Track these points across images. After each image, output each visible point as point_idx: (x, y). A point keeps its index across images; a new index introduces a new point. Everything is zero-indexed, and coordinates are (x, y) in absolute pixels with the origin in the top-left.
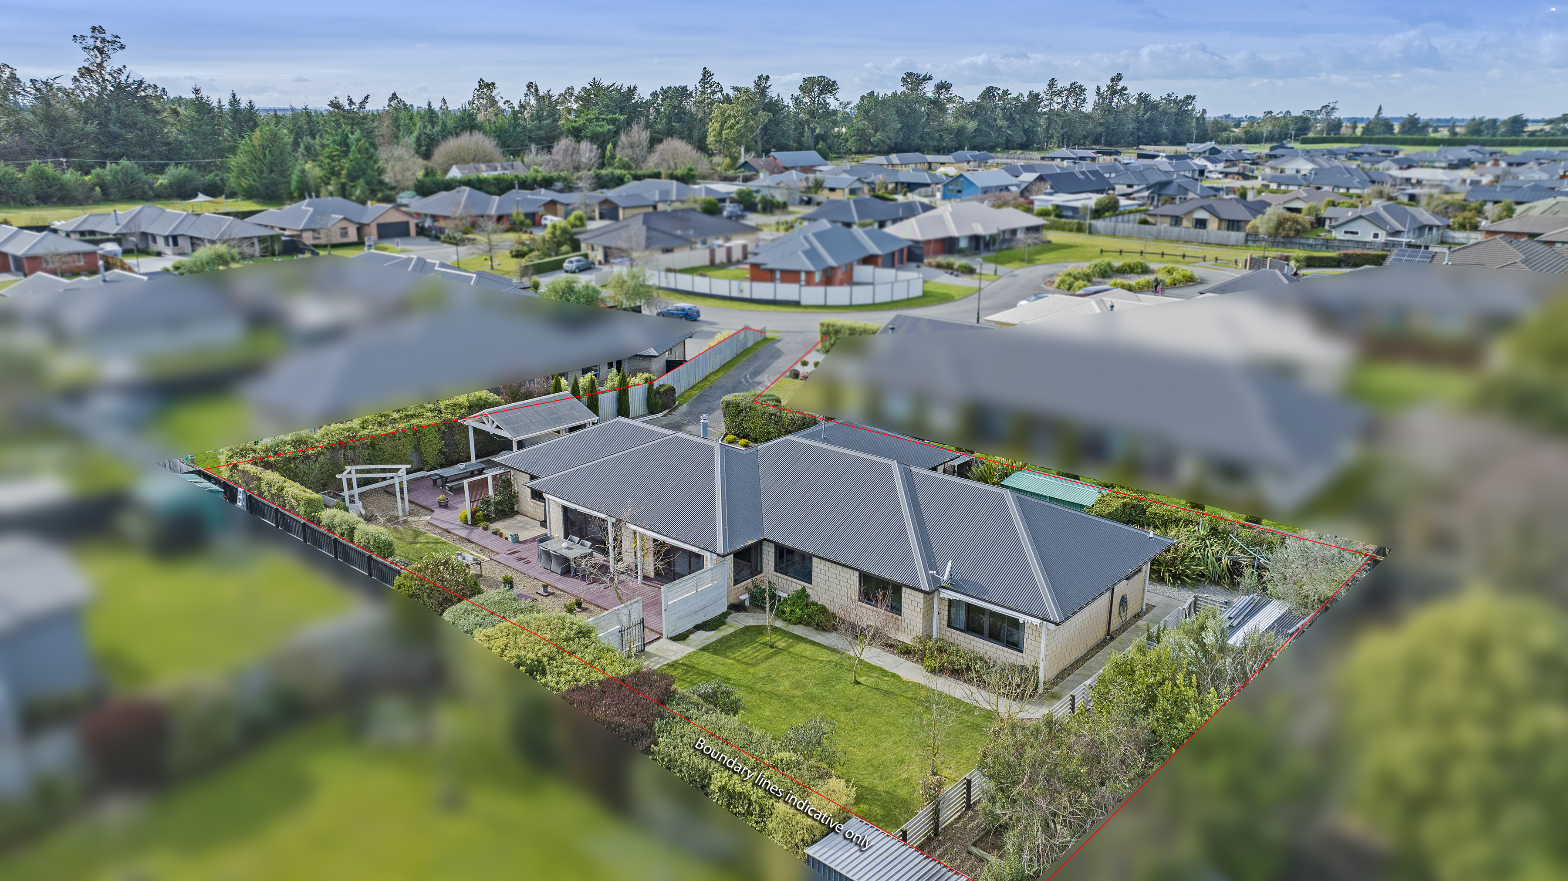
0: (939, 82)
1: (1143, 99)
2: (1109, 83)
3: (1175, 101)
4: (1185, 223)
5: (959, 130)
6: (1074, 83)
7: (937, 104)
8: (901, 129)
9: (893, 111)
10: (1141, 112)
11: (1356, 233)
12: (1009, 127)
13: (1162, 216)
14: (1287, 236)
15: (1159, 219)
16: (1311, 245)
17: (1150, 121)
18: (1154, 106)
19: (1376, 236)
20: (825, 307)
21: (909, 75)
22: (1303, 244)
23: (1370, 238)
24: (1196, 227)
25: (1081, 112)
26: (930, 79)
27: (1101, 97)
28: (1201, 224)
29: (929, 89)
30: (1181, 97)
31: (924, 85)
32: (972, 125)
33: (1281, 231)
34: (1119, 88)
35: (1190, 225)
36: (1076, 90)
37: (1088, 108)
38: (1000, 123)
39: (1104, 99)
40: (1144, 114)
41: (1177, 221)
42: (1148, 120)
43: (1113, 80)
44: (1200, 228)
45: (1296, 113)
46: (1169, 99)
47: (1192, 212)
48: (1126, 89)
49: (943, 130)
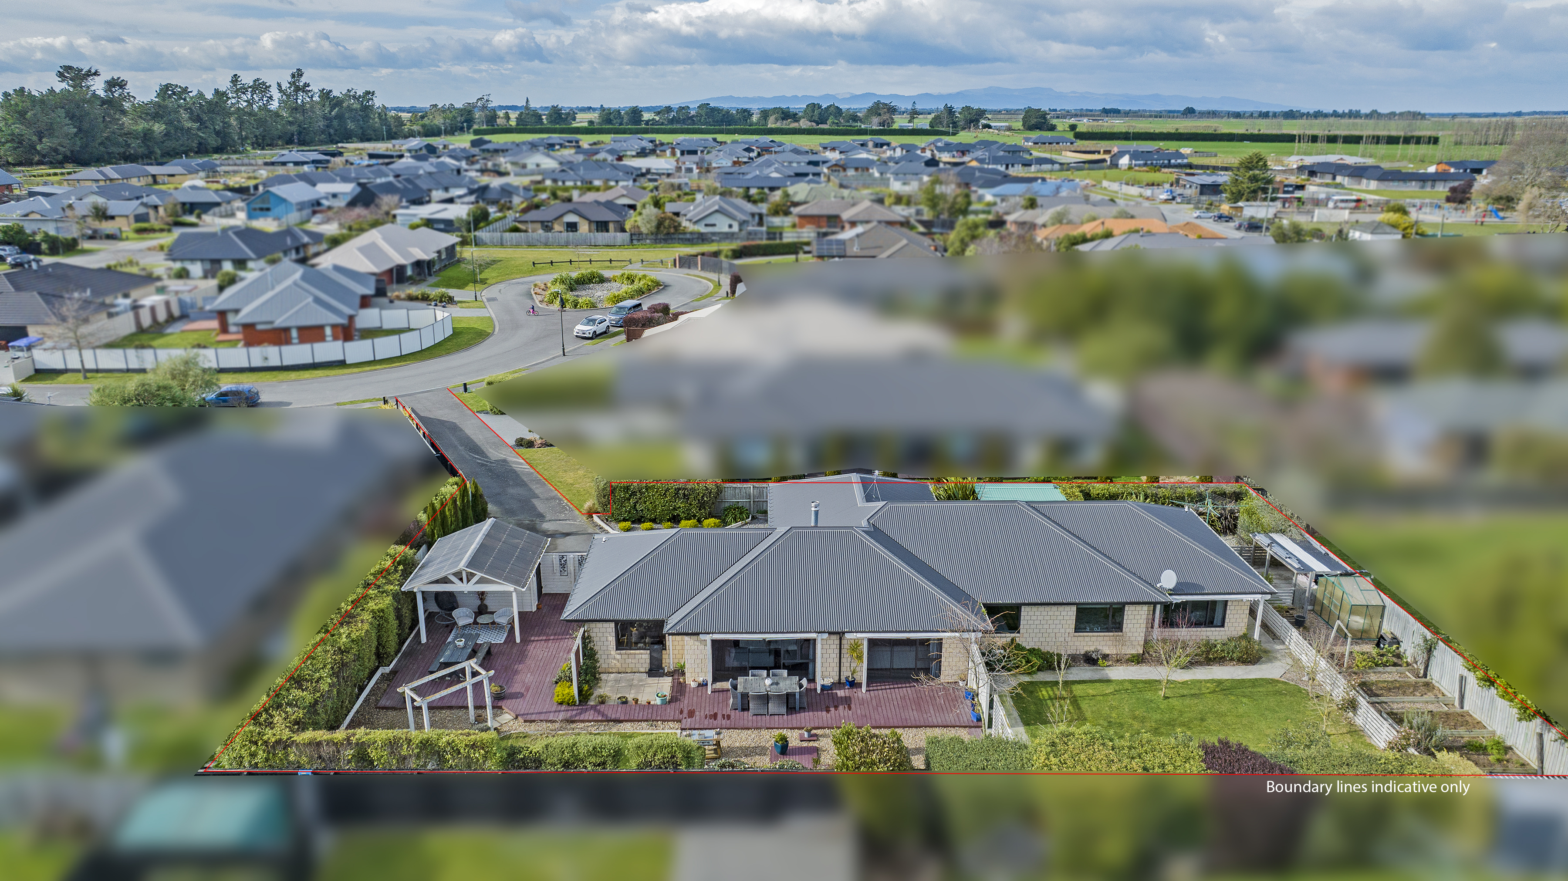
0: (109, 78)
1: (326, 95)
2: (290, 80)
3: (354, 97)
4: (557, 227)
5: (145, 135)
6: (258, 80)
7: (112, 105)
8: (76, 135)
9: (61, 112)
10: (327, 110)
11: (714, 225)
12: (199, 129)
13: (532, 222)
14: (668, 234)
15: (530, 226)
16: (689, 240)
17: (339, 117)
18: (337, 103)
19: (730, 226)
20: (374, 362)
21: (68, 68)
22: (682, 239)
23: (726, 229)
24: (567, 231)
25: (270, 111)
26: (96, 74)
27: (284, 94)
28: (572, 227)
29: (98, 86)
30: (360, 92)
31: (90, 81)
32: (158, 128)
33: (662, 228)
34: (301, 84)
35: (562, 229)
36: (260, 87)
37: (274, 105)
38: (188, 124)
39: (288, 96)
40: (331, 111)
41: (547, 226)
42: (336, 117)
43: (293, 76)
44: (572, 231)
45: (459, 105)
46: (349, 95)
47: (562, 216)
48: (308, 86)
49: (126, 134)
